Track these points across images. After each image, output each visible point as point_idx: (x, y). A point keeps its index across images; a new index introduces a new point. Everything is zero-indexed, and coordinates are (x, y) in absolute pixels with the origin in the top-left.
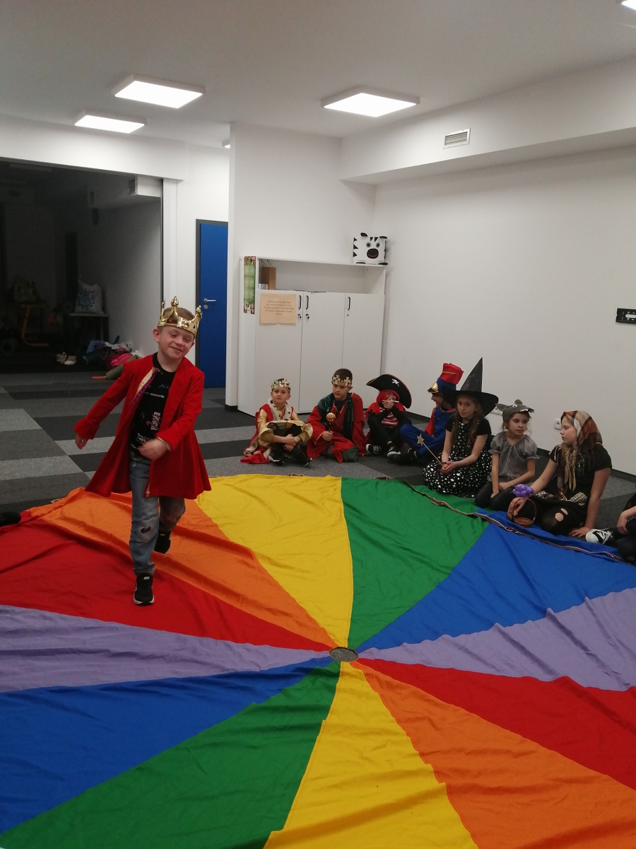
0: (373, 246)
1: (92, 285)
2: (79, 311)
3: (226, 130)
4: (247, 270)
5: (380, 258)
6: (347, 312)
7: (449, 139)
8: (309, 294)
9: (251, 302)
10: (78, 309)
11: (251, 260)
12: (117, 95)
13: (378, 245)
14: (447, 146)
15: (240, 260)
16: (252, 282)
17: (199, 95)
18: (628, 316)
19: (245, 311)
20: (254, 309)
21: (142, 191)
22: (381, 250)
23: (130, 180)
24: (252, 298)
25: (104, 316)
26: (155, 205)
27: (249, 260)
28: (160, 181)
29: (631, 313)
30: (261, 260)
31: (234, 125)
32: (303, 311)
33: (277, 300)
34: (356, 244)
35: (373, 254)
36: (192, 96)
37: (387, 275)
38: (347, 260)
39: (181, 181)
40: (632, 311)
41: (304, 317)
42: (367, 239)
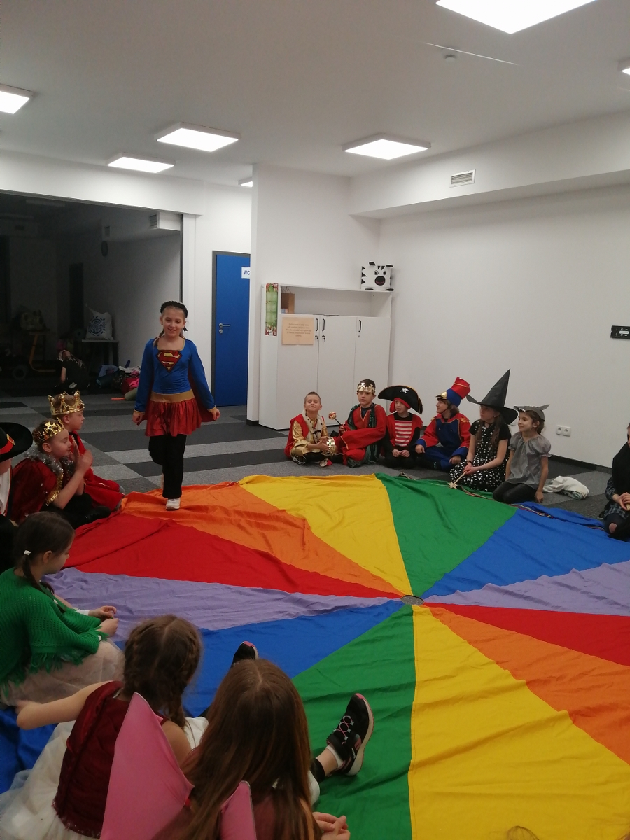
0: (381, 274)
1: (103, 313)
2: (90, 338)
3: (249, 170)
4: (269, 297)
5: (387, 285)
6: (358, 334)
7: (455, 179)
8: (325, 317)
9: (272, 327)
10: (89, 335)
11: (274, 287)
12: (159, 140)
13: (385, 273)
14: (453, 185)
15: (262, 287)
16: (274, 307)
17: (236, 140)
18: (622, 332)
19: (267, 333)
20: (276, 331)
21: (164, 225)
22: (387, 278)
23: (153, 215)
24: (274, 322)
25: (114, 342)
26: (176, 238)
27: (272, 288)
28: (181, 216)
29: (624, 330)
30: (282, 287)
31: (256, 166)
32: (320, 334)
33: (297, 323)
34: (364, 272)
35: (380, 281)
36: (230, 141)
37: (393, 300)
38: (354, 286)
39: (200, 215)
40: (625, 328)
41: (321, 338)
42: (375, 268)
